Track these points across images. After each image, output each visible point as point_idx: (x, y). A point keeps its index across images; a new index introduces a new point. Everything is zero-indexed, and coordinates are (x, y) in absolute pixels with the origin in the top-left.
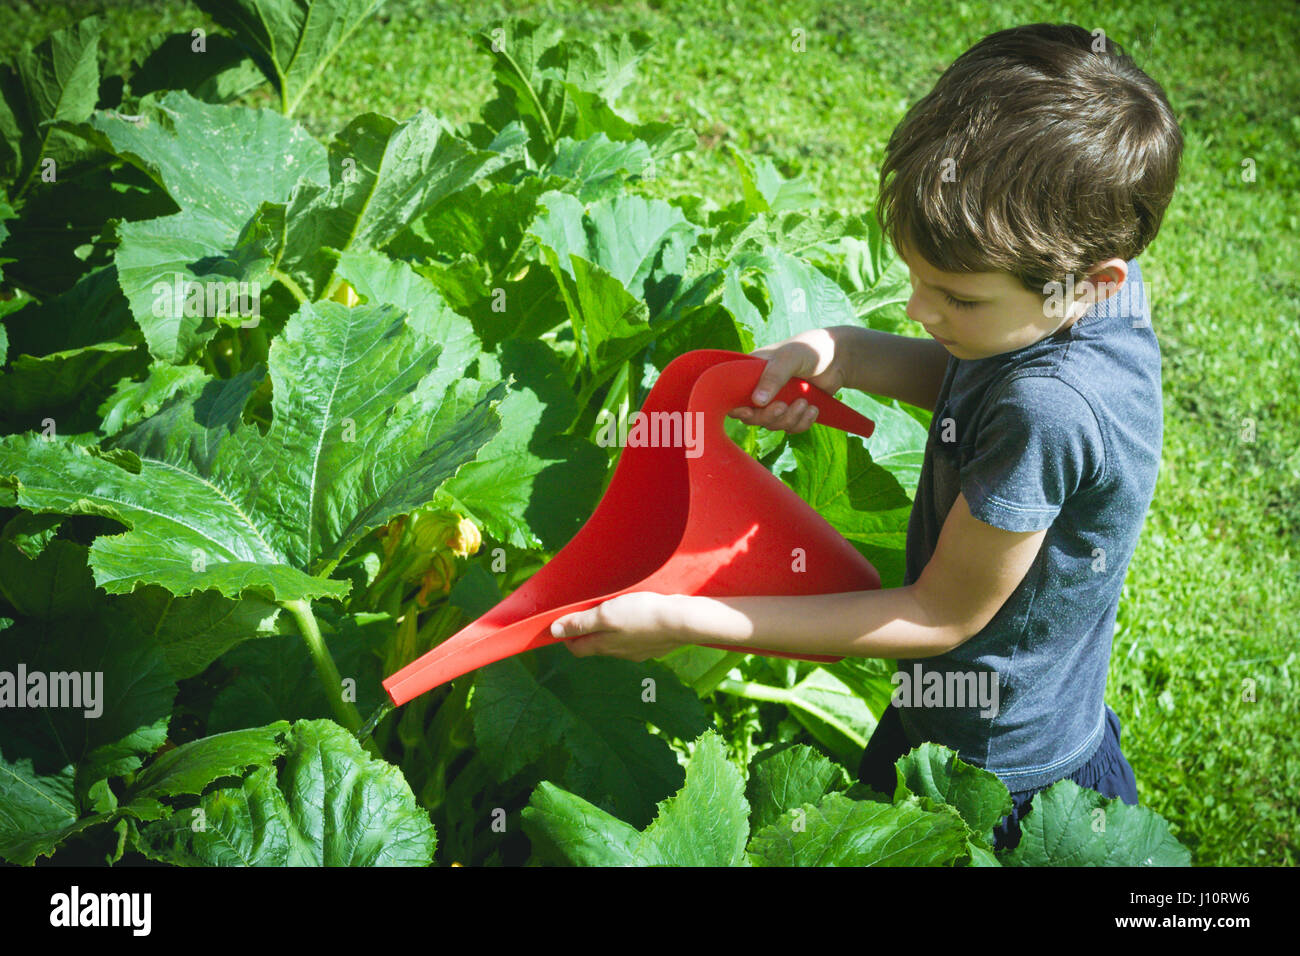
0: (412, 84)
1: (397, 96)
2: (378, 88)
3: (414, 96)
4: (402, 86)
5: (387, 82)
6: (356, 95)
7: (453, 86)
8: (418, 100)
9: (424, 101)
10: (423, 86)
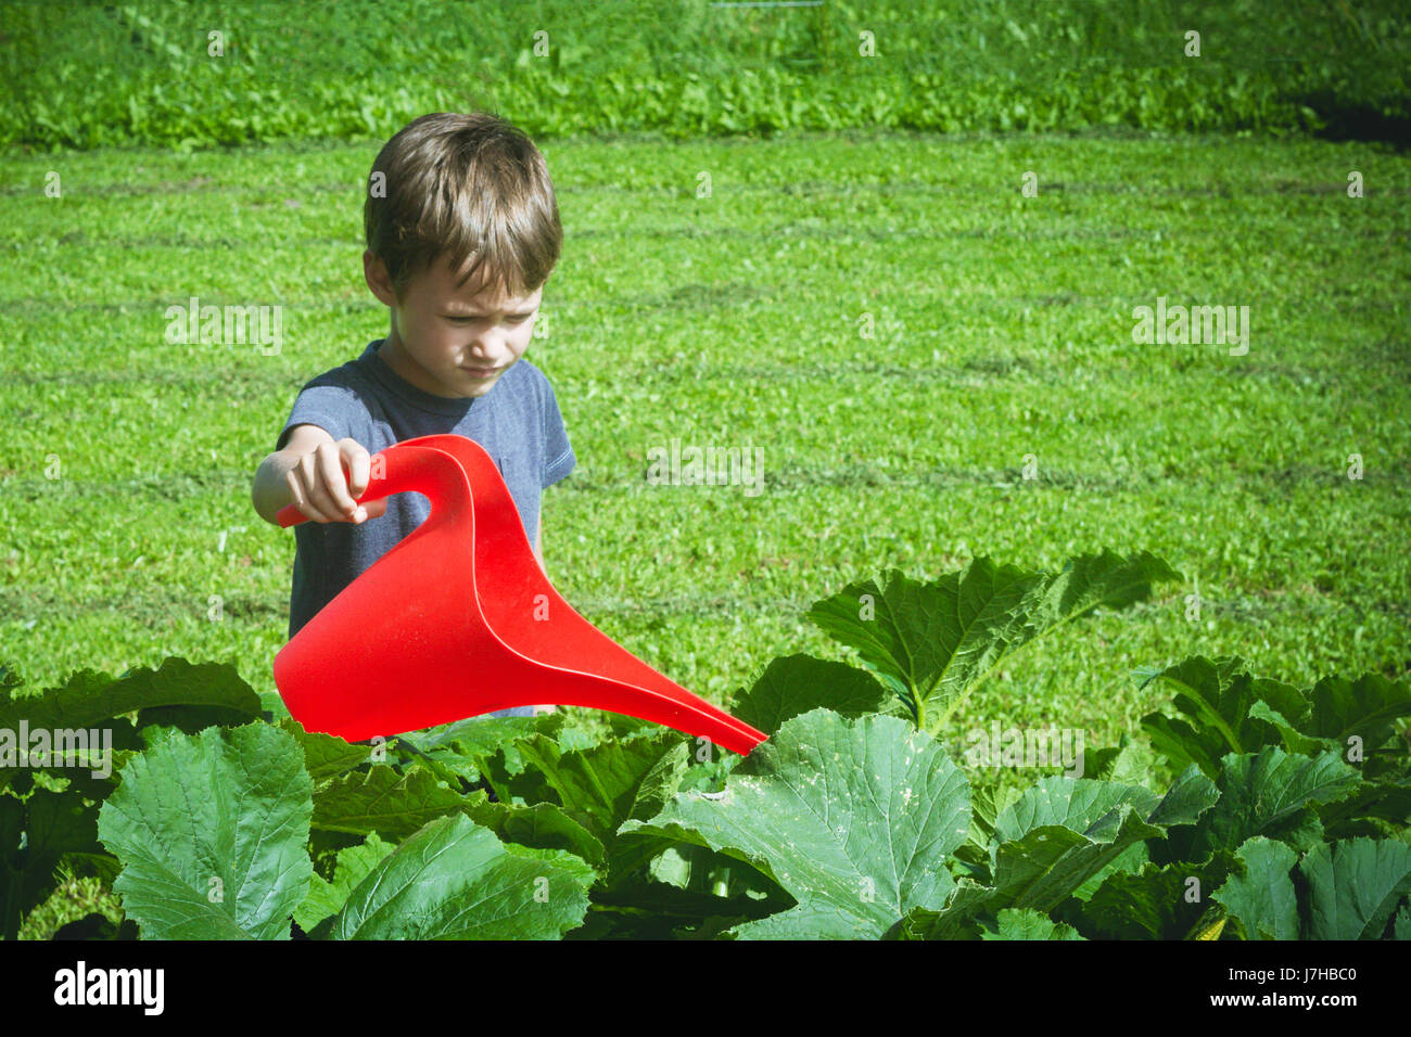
0: (1036, 696)
1: (1019, 710)
2: (995, 702)
3: (1040, 709)
4: (1024, 698)
5: (1004, 694)
6: (969, 712)
7: (1085, 695)
8: (1043, 715)
9: (1051, 717)
10: (1048, 697)
